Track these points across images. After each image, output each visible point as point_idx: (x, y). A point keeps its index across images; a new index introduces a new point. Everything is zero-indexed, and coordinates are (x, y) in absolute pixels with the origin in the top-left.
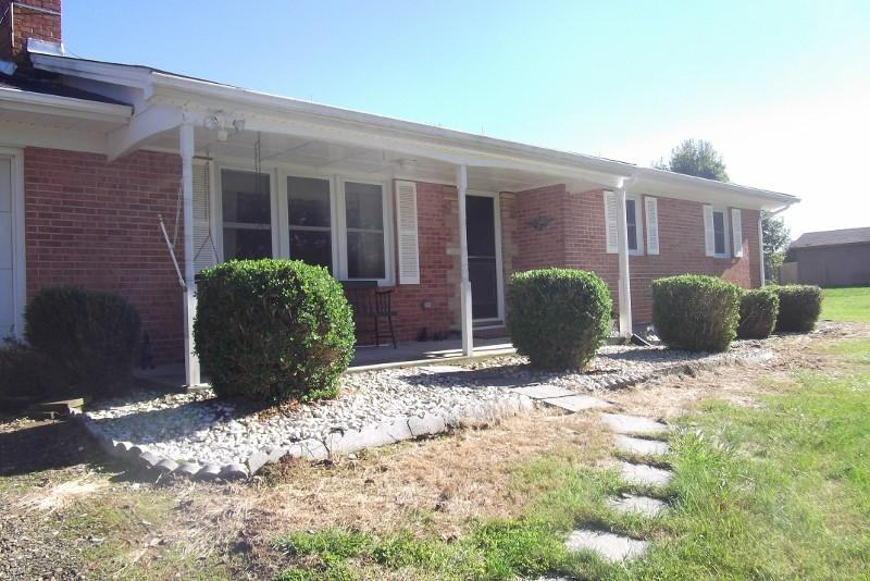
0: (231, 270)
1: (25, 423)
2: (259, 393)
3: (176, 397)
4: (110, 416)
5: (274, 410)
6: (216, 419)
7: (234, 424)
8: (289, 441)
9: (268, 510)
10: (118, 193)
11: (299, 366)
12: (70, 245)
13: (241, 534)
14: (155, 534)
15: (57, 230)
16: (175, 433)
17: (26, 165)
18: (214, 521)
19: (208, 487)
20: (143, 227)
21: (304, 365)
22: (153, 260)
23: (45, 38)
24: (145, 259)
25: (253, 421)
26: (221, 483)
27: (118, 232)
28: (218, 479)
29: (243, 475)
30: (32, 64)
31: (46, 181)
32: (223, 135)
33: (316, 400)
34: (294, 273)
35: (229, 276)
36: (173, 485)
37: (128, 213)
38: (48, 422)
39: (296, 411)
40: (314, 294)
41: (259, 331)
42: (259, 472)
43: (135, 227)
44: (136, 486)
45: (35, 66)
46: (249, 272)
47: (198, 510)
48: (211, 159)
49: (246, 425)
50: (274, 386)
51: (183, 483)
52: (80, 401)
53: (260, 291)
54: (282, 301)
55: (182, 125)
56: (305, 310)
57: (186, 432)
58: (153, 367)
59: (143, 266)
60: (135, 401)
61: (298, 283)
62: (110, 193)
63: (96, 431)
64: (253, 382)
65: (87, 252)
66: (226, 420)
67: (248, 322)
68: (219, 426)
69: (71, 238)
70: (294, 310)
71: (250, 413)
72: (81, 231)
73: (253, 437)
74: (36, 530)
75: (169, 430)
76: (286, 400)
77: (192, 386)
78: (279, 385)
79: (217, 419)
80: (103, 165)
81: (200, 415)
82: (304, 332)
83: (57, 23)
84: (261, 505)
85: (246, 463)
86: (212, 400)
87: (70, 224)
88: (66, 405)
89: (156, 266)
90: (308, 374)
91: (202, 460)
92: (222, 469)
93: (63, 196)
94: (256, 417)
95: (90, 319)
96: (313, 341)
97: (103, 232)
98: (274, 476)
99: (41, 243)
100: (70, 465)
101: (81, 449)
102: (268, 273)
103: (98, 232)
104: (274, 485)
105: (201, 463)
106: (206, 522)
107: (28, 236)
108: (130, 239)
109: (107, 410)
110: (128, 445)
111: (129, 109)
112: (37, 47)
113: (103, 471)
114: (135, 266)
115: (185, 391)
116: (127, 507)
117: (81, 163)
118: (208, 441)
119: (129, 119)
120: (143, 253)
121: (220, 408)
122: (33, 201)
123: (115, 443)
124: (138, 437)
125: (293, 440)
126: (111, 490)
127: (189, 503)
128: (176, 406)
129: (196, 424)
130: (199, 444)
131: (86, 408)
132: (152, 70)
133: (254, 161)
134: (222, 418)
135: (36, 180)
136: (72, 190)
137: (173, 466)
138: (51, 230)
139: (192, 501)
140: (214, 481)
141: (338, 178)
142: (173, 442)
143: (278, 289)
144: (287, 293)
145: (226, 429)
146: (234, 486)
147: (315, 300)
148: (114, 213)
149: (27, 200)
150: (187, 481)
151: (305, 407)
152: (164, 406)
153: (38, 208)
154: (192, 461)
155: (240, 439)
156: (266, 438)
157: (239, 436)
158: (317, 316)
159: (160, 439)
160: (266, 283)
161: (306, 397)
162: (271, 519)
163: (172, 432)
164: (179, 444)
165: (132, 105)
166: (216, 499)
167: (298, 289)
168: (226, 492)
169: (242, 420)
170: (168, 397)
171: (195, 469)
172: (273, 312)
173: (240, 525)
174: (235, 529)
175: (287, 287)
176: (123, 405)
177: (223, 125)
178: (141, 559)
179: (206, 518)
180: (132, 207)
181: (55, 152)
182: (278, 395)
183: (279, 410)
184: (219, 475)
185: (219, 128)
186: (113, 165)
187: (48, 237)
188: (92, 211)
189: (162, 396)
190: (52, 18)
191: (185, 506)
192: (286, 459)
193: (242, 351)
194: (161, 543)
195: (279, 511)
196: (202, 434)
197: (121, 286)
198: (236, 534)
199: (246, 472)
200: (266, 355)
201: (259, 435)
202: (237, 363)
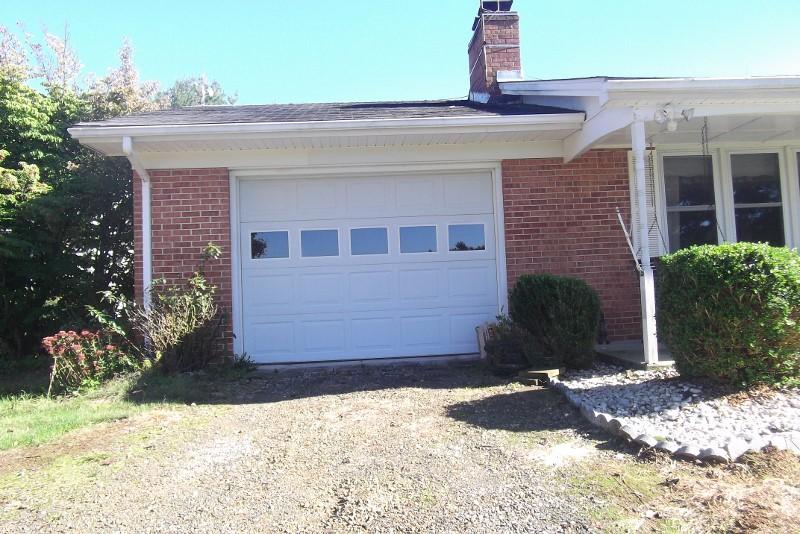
0: (692, 256)
1: (517, 388)
2: (725, 377)
3: (637, 372)
4: (582, 387)
5: (743, 395)
6: (684, 400)
7: (702, 405)
8: (768, 431)
9: (761, 503)
10: (573, 190)
11: (771, 352)
12: (537, 237)
13: (737, 524)
14: (647, 505)
15: (527, 226)
16: (646, 409)
17: (503, 175)
18: (704, 504)
19: (689, 467)
20: (595, 217)
21: (776, 351)
22: (604, 245)
23: (509, 68)
24: (597, 246)
25: (722, 403)
26: (702, 465)
27: (574, 224)
28: (698, 461)
29: (724, 461)
30: (500, 91)
31: (518, 186)
32: (673, 126)
33: (790, 388)
34: (761, 258)
35: (691, 262)
36: (654, 460)
37: (582, 207)
38: (534, 388)
39: (769, 398)
40: (786, 277)
41: (725, 315)
42: (740, 460)
43: (589, 218)
44: (620, 456)
45: (503, 93)
46: (712, 257)
47: (685, 489)
48: (653, 148)
49: (716, 408)
50: (741, 370)
51: (663, 459)
52: (556, 372)
53: (726, 276)
54: (751, 285)
55: (634, 123)
56: (776, 294)
57: (656, 409)
58: (608, 343)
59: (596, 252)
60: (601, 375)
61: (767, 268)
62: (567, 190)
63: (576, 400)
64: (720, 365)
65: (550, 242)
66: (694, 401)
67: (714, 307)
68: (687, 405)
69: (538, 231)
70: (764, 295)
71: (718, 394)
72: (545, 225)
73: (726, 422)
74: (547, 483)
75: (640, 406)
76: (756, 386)
77: (650, 364)
78: (747, 370)
79: (685, 398)
80: (560, 167)
81: (668, 395)
82: (775, 317)
83: (517, 54)
84: (753, 496)
85: (726, 448)
86: (674, 378)
87: (537, 219)
88: (546, 375)
89: (607, 251)
90: (780, 360)
91: (679, 440)
92: (701, 451)
93: (530, 197)
94: (725, 401)
95: (560, 301)
96: (785, 326)
97: (562, 224)
98: (759, 467)
99: (516, 238)
100: (562, 429)
101: (567, 415)
102: (734, 258)
103: (558, 224)
104: (760, 477)
105: (679, 443)
106: (697, 504)
107: (507, 232)
108: (584, 229)
109: (578, 381)
110: (609, 417)
111: (582, 115)
112: (505, 77)
113: (590, 438)
114: (590, 252)
115: (644, 368)
116: (617, 475)
117: (543, 167)
118: (680, 421)
119: (582, 124)
120: (595, 240)
121: (686, 389)
122: (509, 203)
123: (597, 414)
124: (612, 410)
125: (774, 430)
126: (599, 456)
127: (676, 482)
128: (638, 382)
129: (665, 403)
130: (672, 423)
131: (561, 377)
132: (607, 78)
133: (701, 146)
134: (690, 399)
135: (511, 186)
136: (537, 191)
137: (652, 443)
138: (523, 226)
139: (678, 480)
140: (694, 463)
141: (788, 149)
142: (645, 417)
143: (745, 274)
144: (755, 278)
145: (696, 410)
146: (717, 470)
147: (786, 285)
148: (571, 207)
149: (505, 203)
150: (667, 458)
151: (779, 395)
152: (628, 382)
153: (514, 209)
154: (669, 439)
155: (713, 423)
156: (740, 425)
157: (711, 419)
158: (790, 300)
159: (633, 413)
160: (731, 268)
161: (778, 384)
162: (769, 515)
163: (643, 408)
164: (652, 420)
165: (583, 112)
166: (701, 482)
167: (767, 273)
168: (709, 475)
169: (711, 403)
170: (629, 373)
171: (673, 448)
172: (741, 297)
173: (735, 514)
174: (730, 517)
175: (756, 271)
176: (590, 377)
177: (671, 117)
178: (641, 528)
179: (696, 499)
180: (584, 201)
181: (523, 160)
182: (747, 380)
183: (750, 396)
184: (698, 457)
185: (669, 120)
186: (568, 166)
187: (520, 232)
188: (554, 207)
189: (623, 371)
190: (513, 50)
191: (670, 483)
192: (769, 450)
193: (708, 335)
194: (657, 516)
195: (776, 507)
196: (673, 413)
197: (579, 270)
198: (732, 523)
199: (727, 458)
200: (733, 340)
201: (733, 421)
202: (702, 346)
